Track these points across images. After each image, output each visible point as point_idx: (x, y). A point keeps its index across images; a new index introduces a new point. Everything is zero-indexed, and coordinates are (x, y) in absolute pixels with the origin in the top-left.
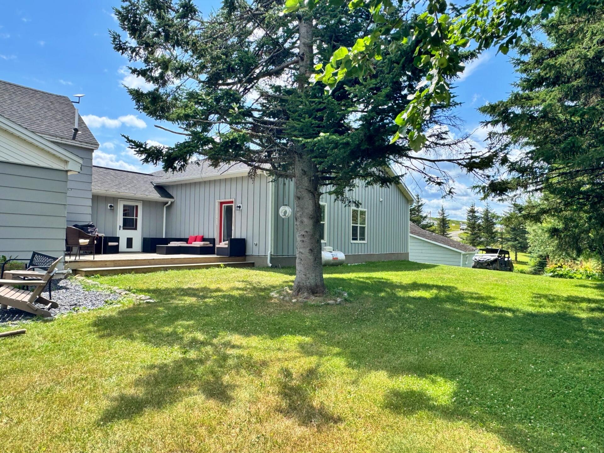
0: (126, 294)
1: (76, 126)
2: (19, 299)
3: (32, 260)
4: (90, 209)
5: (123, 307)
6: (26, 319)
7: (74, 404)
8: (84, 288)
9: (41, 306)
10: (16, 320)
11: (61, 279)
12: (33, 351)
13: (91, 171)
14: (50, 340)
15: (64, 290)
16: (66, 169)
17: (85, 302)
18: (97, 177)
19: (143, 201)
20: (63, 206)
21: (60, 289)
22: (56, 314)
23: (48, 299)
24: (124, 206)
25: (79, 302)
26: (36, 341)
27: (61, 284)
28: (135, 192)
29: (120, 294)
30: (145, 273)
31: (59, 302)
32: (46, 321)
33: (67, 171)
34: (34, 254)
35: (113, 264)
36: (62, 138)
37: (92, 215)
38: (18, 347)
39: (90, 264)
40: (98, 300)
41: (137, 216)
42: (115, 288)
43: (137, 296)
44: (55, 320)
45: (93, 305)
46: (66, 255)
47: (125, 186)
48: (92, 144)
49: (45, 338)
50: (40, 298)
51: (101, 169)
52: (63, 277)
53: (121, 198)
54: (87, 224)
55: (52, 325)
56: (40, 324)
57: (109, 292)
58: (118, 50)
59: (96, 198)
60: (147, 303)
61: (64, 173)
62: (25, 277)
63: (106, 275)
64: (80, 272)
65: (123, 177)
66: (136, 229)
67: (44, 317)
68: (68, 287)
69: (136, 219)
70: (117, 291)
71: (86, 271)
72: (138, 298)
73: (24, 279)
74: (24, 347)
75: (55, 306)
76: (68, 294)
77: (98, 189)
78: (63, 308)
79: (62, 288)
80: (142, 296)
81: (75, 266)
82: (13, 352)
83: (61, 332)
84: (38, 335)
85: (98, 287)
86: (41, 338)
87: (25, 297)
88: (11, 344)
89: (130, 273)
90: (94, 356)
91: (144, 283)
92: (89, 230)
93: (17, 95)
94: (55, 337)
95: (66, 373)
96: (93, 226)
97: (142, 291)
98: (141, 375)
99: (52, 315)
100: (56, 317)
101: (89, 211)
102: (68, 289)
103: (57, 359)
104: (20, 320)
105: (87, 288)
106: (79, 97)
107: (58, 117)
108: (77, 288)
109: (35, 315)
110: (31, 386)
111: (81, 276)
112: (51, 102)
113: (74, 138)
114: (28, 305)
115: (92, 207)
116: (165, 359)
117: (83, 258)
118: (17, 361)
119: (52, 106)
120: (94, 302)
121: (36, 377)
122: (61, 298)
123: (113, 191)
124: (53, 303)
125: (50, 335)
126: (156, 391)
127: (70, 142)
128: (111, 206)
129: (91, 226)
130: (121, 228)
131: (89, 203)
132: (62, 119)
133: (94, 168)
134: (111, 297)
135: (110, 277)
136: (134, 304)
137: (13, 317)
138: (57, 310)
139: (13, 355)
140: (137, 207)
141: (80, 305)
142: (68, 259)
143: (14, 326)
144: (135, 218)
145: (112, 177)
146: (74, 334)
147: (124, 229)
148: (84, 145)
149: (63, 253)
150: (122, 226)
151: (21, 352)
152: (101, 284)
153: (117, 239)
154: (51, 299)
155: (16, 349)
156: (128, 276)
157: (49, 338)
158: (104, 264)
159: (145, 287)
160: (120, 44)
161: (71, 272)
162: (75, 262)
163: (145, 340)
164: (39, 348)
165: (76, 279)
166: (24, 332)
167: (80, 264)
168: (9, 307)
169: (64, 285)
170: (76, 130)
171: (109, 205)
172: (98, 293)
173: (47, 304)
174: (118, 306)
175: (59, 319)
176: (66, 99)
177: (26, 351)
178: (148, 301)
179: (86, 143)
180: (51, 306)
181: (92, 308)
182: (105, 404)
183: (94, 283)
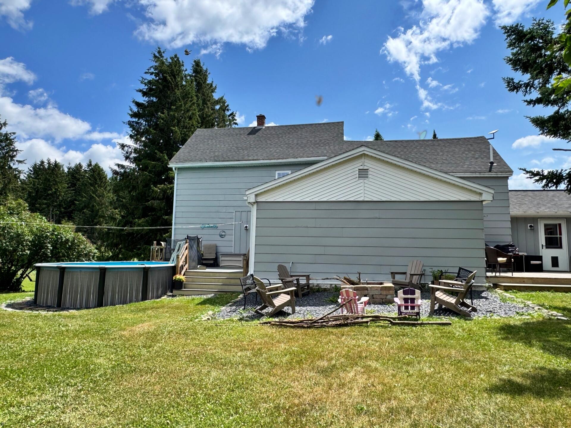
0: (539, 309)
1: (492, 160)
2: (448, 301)
3: (459, 274)
4: (510, 230)
5: (532, 319)
6: (453, 316)
7: (473, 374)
8: (501, 300)
9: (465, 309)
10: (447, 316)
11: (483, 291)
12: (454, 337)
13: (508, 196)
14: (467, 333)
15: (484, 300)
16: (481, 199)
17: (499, 311)
18: (515, 201)
19: (566, 218)
20: (481, 230)
21: (481, 298)
22: (475, 316)
23: (470, 304)
24: (545, 225)
25: (494, 310)
26: (457, 331)
27: (483, 295)
28: (556, 211)
29: (533, 308)
30: (567, 292)
31: (478, 308)
32: (466, 320)
33: (482, 201)
34: (460, 269)
35: (531, 281)
36: (480, 173)
37: (512, 236)
38: (445, 332)
39: (509, 280)
40: (511, 310)
41: (561, 234)
42: (529, 303)
43: (549, 312)
44: (472, 320)
45: (506, 314)
46: (487, 271)
47: (544, 205)
48: (506, 172)
49: (464, 330)
50: (463, 302)
51: (519, 193)
52: (485, 289)
53: (541, 218)
54: (507, 244)
55: (470, 323)
56: (462, 321)
57: (523, 305)
58: (513, 90)
59: (515, 220)
60: (558, 319)
61: (480, 203)
62: (453, 285)
63: (524, 291)
64: (500, 287)
65: (542, 197)
66: (561, 247)
67: (466, 316)
68: (489, 297)
69: (561, 238)
70: (530, 305)
71: (504, 286)
72: (550, 313)
73: (452, 287)
74: (449, 333)
75: (474, 310)
76: (487, 303)
77: (516, 211)
78: (481, 313)
79: (483, 298)
80: (554, 313)
81: (495, 281)
82: (442, 335)
83: (475, 329)
84: (459, 327)
85: (514, 301)
86: (461, 330)
87: (452, 300)
88: (442, 330)
89: (549, 291)
90: (496, 349)
91: (562, 301)
92: (510, 250)
93: (446, 147)
94: (470, 331)
95: (473, 355)
96: (513, 246)
97: (556, 308)
98: (530, 371)
99: (472, 316)
100: (474, 318)
101: (509, 232)
102: (488, 299)
103: (468, 345)
104: (450, 316)
105: (504, 300)
106: (494, 133)
107: (477, 155)
108: (496, 299)
109: (460, 315)
110: (449, 356)
111: (501, 290)
112: (471, 145)
113: (490, 171)
114: (454, 306)
115: (512, 228)
116: (558, 366)
117: (503, 274)
118: (444, 340)
119: (472, 148)
120: (507, 312)
121: (453, 352)
122: (481, 305)
123: (531, 212)
124: (473, 307)
125: (467, 329)
126: (539, 385)
127: (487, 175)
128: (531, 226)
129: (512, 246)
130: (544, 247)
131: (509, 225)
132: (479, 157)
133: (510, 193)
134: (523, 310)
135: (526, 293)
136: (544, 318)
137: (445, 314)
138: (476, 314)
139: (441, 336)
140: (560, 225)
141: (494, 313)
142: (489, 274)
143: (445, 320)
144: (558, 236)
145: (530, 198)
146: (484, 332)
147: (547, 248)
148: (500, 175)
149: (484, 270)
150: (544, 244)
151: (447, 336)
152: (517, 297)
153: (540, 258)
154: (472, 305)
155: (444, 333)
156: (547, 293)
157: (466, 331)
158: (522, 281)
159: (561, 305)
160: (514, 85)
161: (492, 286)
162: (496, 277)
163: (544, 348)
164: (458, 336)
165: (496, 292)
166: (450, 324)
167: (499, 279)
168: (443, 307)
169: (486, 296)
170: (492, 163)
171: (529, 225)
172: (513, 305)
173: (468, 308)
174: (527, 317)
175: (475, 320)
176: (483, 138)
177: (450, 336)
178: (559, 317)
179: (501, 172)
180: (471, 309)
181: (504, 316)
182: (494, 380)
183: (511, 296)
